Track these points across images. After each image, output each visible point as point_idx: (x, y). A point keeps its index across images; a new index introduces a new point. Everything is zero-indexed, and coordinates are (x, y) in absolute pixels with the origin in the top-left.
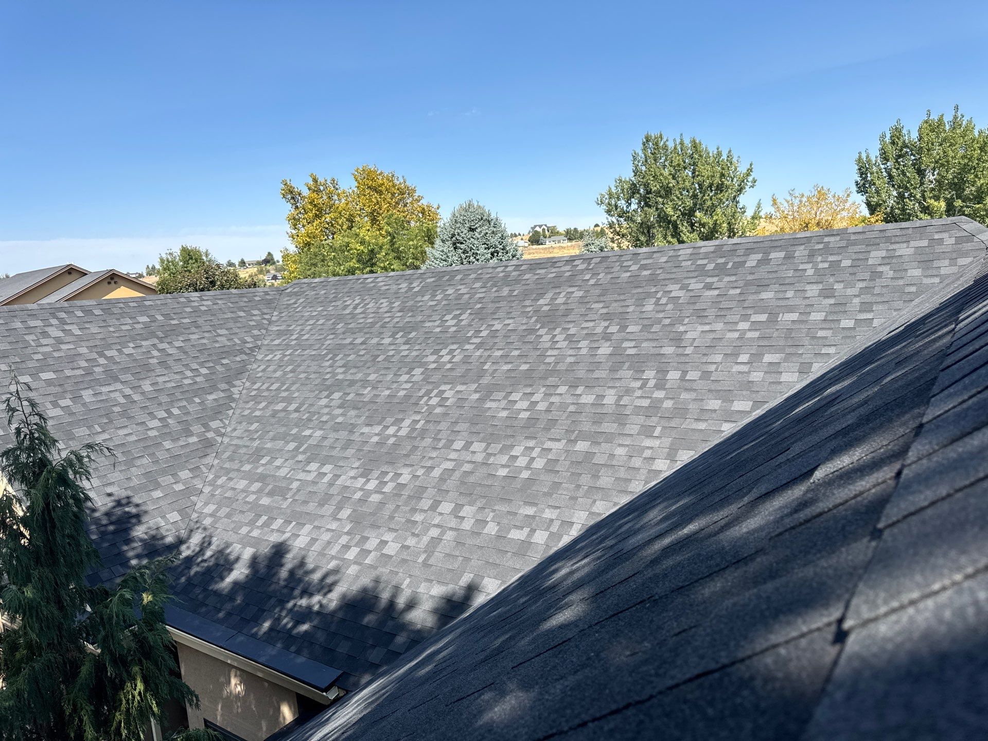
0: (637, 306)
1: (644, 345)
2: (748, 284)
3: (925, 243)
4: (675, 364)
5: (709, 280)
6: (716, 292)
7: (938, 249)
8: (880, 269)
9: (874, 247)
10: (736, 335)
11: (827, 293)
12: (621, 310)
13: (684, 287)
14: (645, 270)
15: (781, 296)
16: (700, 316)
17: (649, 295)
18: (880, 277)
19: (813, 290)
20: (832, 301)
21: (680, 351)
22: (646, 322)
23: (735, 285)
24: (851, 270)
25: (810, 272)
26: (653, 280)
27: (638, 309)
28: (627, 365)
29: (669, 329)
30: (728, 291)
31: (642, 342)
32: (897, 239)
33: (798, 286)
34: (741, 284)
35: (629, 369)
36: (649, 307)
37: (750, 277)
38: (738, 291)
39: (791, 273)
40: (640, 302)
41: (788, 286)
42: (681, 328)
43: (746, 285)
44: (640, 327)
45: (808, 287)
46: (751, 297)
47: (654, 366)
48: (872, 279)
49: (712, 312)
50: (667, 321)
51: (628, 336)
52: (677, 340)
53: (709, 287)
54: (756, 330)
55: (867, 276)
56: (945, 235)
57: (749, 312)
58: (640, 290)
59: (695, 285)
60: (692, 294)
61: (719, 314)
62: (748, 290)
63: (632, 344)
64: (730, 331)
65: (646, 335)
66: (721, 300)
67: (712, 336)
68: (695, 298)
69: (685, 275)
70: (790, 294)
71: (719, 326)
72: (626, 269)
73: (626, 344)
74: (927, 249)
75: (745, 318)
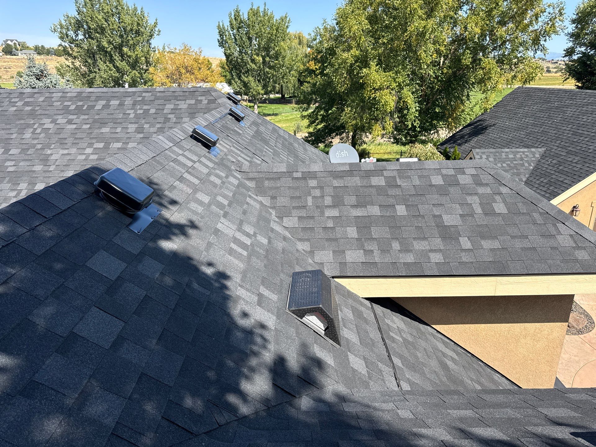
0: (19, 134)
1: (22, 164)
2: (95, 121)
3: (193, 102)
4: (41, 178)
5: (71, 117)
6: (74, 126)
7: (199, 106)
8: (170, 116)
9: (168, 102)
10: (84, 157)
11: (140, 130)
12: (7, 136)
13: (54, 122)
14: (28, 106)
15: (113, 131)
16: (62, 143)
17: (28, 126)
18: (169, 122)
19: (132, 128)
20: (141, 135)
21: (46, 168)
22: (24, 147)
23: (87, 121)
24: (155, 116)
25: (132, 116)
26: (32, 114)
27: (20, 136)
28: (7, 179)
29: (40, 152)
30: (82, 126)
31: (20, 162)
32: (181, 98)
33: (124, 125)
34: (91, 121)
35: (8, 182)
36: (28, 135)
37: (97, 117)
38: (88, 126)
39: (121, 116)
40: (21, 131)
41: (118, 125)
42: (49, 151)
43: (94, 122)
44: (19, 150)
45: (130, 126)
46: (96, 131)
47: (26, 180)
48: (164, 123)
49: (70, 141)
50: (39, 146)
51: (10, 157)
52: (45, 160)
53: (70, 122)
54: (96, 154)
55: (162, 120)
56: (203, 98)
57: (94, 141)
58: (22, 122)
59: (61, 120)
60: (58, 126)
61: (75, 142)
62: (94, 125)
63: (13, 163)
64: (80, 154)
65: (23, 156)
66: (77, 132)
67: (68, 157)
68: (60, 130)
69: (56, 112)
70: (119, 130)
71: (73, 151)
72: (13, 104)
73: (8, 163)
74: (194, 106)
75: (90, 145)
